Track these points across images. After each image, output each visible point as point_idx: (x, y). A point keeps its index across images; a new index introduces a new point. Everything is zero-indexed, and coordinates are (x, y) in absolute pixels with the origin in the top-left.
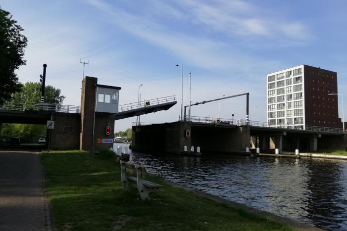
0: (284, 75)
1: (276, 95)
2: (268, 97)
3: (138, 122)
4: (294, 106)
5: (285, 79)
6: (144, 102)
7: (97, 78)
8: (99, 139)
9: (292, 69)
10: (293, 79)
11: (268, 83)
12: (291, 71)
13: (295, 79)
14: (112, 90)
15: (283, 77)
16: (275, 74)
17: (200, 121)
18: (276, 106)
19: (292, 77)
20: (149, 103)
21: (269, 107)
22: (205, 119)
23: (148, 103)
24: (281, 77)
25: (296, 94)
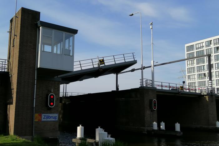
0: (204, 44)
1: (195, 65)
2: (187, 67)
3: (65, 92)
4: (216, 76)
5: (205, 48)
6: (97, 60)
7: (39, 13)
8: (36, 115)
9: (212, 39)
10: (213, 48)
11: (186, 53)
12: (211, 41)
13: (216, 49)
14: (64, 34)
15: (203, 47)
16: (194, 43)
17: (164, 88)
18: (196, 76)
19: (212, 46)
20: (103, 60)
21: (189, 77)
22: (168, 85)
23: (102, 62)
24: (200, 47)
25: (217, 63)
